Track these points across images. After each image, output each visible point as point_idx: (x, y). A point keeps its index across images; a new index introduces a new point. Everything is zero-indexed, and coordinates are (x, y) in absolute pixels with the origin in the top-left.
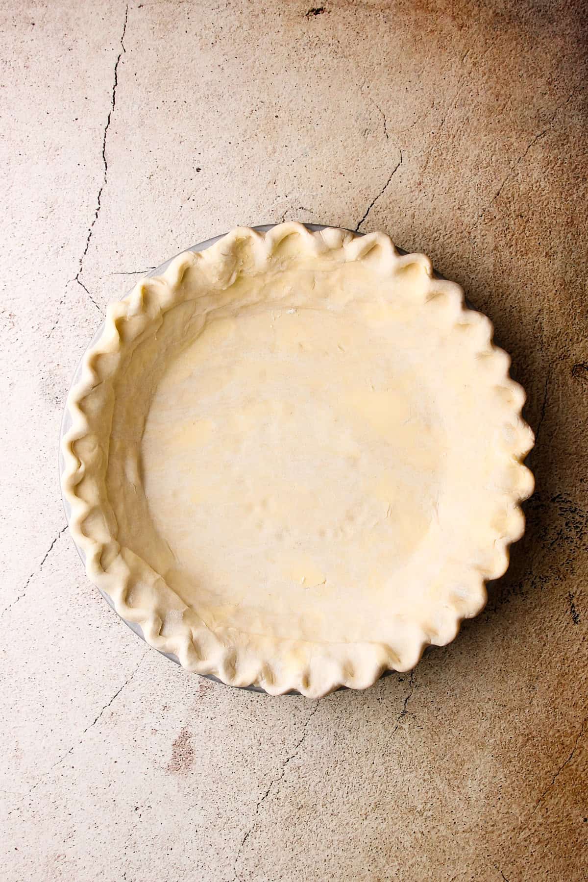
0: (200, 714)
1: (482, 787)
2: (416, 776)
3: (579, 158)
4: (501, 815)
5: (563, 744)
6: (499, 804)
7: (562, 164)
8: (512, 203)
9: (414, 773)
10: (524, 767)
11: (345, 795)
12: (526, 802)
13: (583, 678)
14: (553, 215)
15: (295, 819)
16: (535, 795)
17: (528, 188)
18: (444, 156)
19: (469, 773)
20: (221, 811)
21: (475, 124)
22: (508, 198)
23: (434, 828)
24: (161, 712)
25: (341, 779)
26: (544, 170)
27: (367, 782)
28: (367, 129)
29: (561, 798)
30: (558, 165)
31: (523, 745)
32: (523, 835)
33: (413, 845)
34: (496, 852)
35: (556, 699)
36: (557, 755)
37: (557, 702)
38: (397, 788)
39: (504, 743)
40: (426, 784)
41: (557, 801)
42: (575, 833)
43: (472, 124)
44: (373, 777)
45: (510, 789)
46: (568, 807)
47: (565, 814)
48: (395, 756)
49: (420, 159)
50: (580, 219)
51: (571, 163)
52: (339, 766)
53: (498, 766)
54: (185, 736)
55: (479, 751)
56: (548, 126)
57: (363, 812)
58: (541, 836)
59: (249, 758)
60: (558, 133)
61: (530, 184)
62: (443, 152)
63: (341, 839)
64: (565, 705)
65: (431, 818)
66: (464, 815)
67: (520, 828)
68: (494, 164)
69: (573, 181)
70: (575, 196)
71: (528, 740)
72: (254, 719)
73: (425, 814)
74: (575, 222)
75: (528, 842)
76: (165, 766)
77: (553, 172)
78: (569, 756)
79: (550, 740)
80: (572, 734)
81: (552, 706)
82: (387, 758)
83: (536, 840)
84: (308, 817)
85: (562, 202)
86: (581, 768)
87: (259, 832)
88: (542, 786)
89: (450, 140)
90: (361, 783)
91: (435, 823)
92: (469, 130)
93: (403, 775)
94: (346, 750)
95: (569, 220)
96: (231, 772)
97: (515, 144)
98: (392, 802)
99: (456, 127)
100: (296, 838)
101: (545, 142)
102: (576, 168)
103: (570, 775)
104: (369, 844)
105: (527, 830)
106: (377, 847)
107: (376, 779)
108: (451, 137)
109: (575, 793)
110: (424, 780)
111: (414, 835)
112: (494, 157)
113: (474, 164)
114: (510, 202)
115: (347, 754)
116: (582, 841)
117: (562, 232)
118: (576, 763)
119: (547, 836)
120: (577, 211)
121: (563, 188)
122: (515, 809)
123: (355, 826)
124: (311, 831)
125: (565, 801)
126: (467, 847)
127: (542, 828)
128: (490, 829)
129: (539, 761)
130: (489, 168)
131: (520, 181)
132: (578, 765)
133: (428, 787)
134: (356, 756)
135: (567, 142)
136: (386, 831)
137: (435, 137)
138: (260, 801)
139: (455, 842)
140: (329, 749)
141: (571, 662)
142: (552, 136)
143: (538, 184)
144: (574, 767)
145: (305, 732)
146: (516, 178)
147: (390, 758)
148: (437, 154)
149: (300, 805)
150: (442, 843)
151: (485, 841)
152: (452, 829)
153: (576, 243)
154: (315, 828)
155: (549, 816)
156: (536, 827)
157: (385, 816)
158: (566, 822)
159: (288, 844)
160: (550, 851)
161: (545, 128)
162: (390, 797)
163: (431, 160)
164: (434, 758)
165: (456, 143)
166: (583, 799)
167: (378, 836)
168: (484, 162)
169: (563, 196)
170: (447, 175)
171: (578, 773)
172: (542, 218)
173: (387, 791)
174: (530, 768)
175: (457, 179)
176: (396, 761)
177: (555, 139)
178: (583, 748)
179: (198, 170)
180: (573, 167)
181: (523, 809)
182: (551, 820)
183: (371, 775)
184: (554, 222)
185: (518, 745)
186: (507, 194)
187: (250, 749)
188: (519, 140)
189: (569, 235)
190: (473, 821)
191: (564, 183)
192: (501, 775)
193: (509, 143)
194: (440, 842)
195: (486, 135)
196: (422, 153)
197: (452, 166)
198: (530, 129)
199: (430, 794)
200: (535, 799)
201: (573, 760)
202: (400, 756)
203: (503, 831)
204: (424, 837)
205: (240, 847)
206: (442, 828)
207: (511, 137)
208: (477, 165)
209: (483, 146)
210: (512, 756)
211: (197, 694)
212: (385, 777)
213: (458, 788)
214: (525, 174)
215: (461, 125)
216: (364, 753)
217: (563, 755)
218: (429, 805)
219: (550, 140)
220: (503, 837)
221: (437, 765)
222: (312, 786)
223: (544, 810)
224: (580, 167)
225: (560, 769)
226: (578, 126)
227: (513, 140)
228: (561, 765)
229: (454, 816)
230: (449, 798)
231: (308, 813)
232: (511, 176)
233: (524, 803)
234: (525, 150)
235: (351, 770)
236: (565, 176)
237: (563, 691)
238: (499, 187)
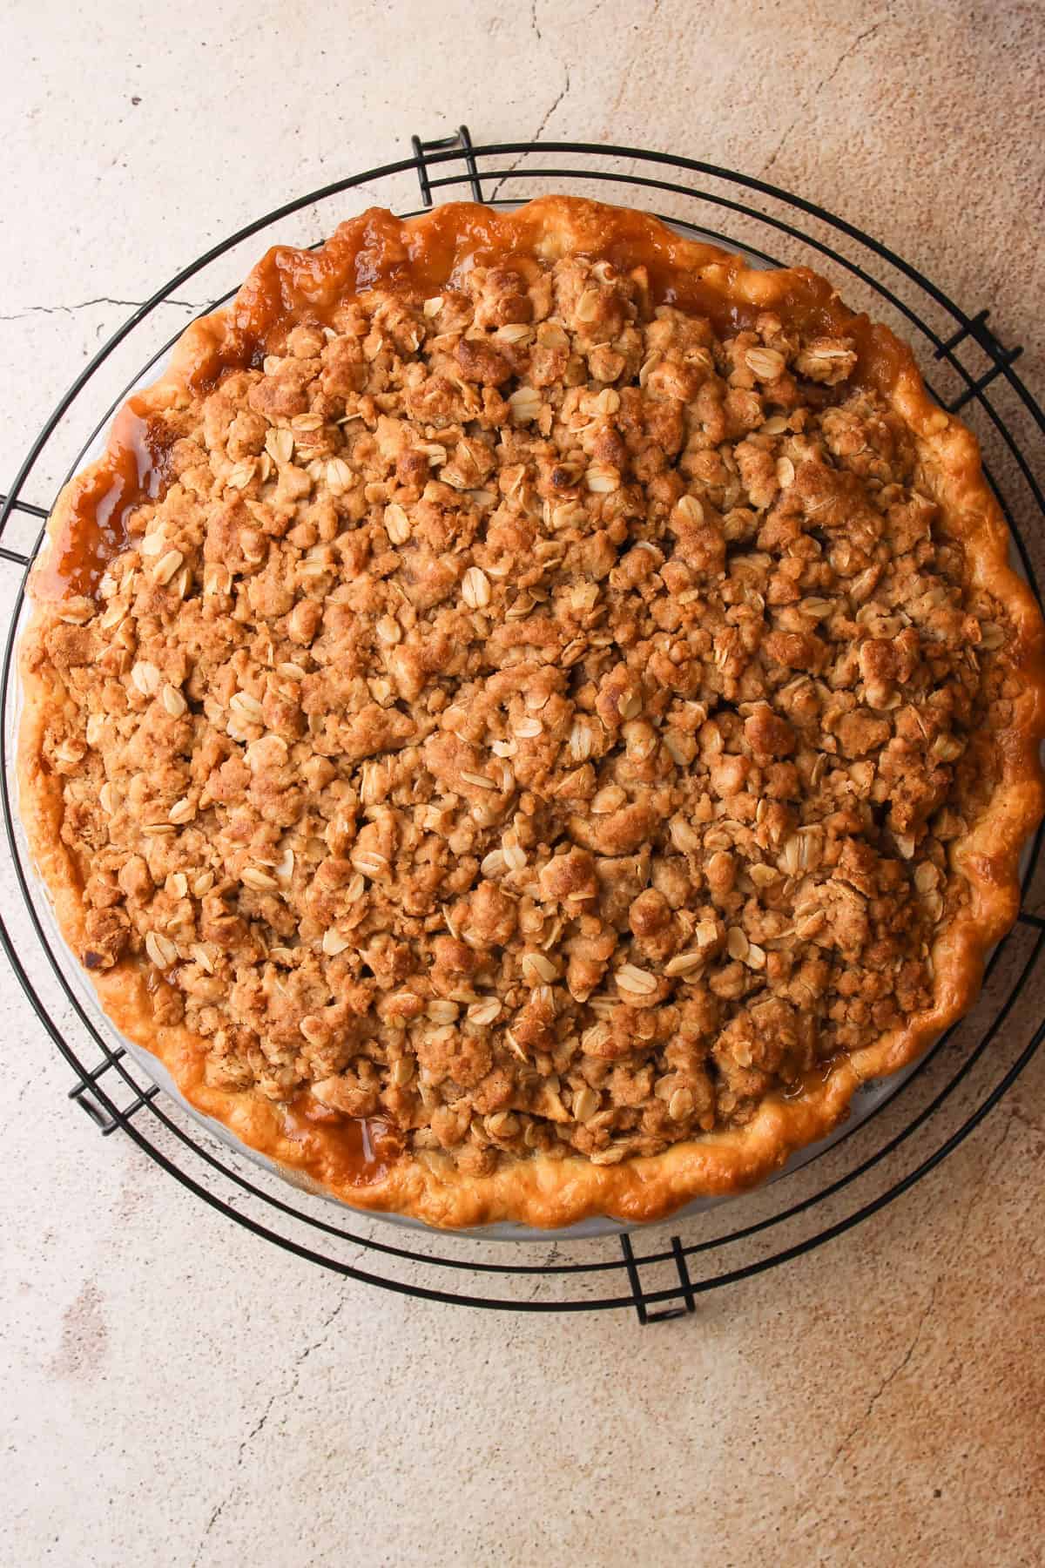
0: (122, 1252)
1: (717, 1417)
2: (577, 1393)
3: (949, 85)
4: (756, 1480)
5: (890, 1330)
6: (752, 1454)
7: (911, 96)
8: (802, 179)
9: (574, 1385)
10: (808, 1378)
11: (427, 1430)
12: (811, 1452)
13: (936, 1191)
14: (889, 206)
15: (320, 1479)
16: (832, 1438)
17: (836, 148)
18: (659, 76)
19: (690, 1386)
20: (163, 1458)
21: (726, 10)
22: (793, 169)
23: (613, 1503)
24: (41, 1247)
25: (418, 1395)
26: (872, 108)
27: (473, 1402)
28: (495, 19)
29: (886, 1445)
30: (903, 98)
31: (807, 1331)
32: (804, 1523)
33: (568, 1538)
34: (746, 1557)
35: (877, 1233)
36: (878, 1353)
37: (878, 1241)
38: (538, 1416)
39: (764, 1326)
40: (597, 1407)
41: (876, 1452)
42: (915, 1520)
43: (721, 11)
44: (486, 1392)
45: (777, 1424)
46: (901, 1465)
47: (895, 1481)
48: (534, 1348)
49: (608, 84)
50: (948, 216)
51: (930, 95)
52: (414, 1367)
53: (751, 1373)
54: (90, 1297)
55: (711, 1341)
56: (884, 14)
57: (464, 1467)
58: (841, 1525)
59: (223, 1348)
60: (904, 30)
61: (842, 139)
62: (659, 69)
63: (417, 1523)
64: (897, 1247)
65: (607, 1483)
66: (680, 1476)
67: (798, 1508)
68: (765, 96)
69: (933, 133)
70: (937, 167)
71: (816, 1319)
72: (235, 1265)
73: (596, 1472)
74: (937, 222)
75: (814, 1538)
76: (47, 1361)
77: (891, 114)
78: (904, 1357)
79: (864, 1320)
80: (910, 1309)
81: (870, 1248)
82: (517, 1352)
83: (832, 1534)
84: (346, 1474)
85: (909, 180)
86: (929, 1383)
87: (243, 1505)
88: (844, 1418)
89: (673, 45)
90: (460, 1404)
91: (614, 1494)
92: (712, 23)
93: (551, 1390)
94: (430, 1334)
95: (923, 218)
96: (185, 1376)
97: (811, 53)
98: (527, 1448)
99: (685, 17)
100: (321, 1520)
101: (876, 51)
102: (941, 105)
103: (905, 1396)
104: (475, 1536)
105: (813, 1513)
106: (493, 1543)
107: (493, 1395)
108: (676, 35)
109: (915, 1434)
110: (595, 1401)
111: (571, 1518)
112: (765, 80)
113: (723, 96)
114: (797, 177)
115: (430, 1343)
116: (929, 1539)
117: (907, 243)
118: (918, 1373)
119: (856, 1525)
120: (940, 198)
121: (913, 149)
122: (788, 1468)
123: (447, 1497)
124: (353, 1505)
125: (895, 1451)
126: (683, 1544)
127: (843, 1509)
128: (733, 1508)
129: (839, 1366)
130: (755, 104)
131: (819, 133)
132: (922, 1376)
133: (601, 1416)
134: (452, 1347)
135: (924, 50)
136: (514, 1506)
137: (640, 37)
138: (246, 1439)
139: (658, 1534)
140: (393, 1329)
141: (911, 1155)
142: (891, 37)
143: (858, 140)
144: (914, 1380)
145: (344, 1294)
146: (811, 127)
147: (522, 1353)
148: (643, 73)
149: (330, 1450)
150: (631, 1536)
151: (722, 1534)
152: (652, 1507)
153: (937, 266)
154: (361, 1500)
155: (859, 1484)
156: (831, 1507)
157: (510, 1475)
158: (895, 1497)
159: (305, 1532)
160: (861, 1558)
161: (877, 19)
162: (521, 1436)
163: (631, 85)
164: (616, 1355)
165: (685, 50)
166: (934, 1450)
167: (494, 1518)
168: (744, 92)
169: (912, 166)
170: (664, 120)
171: (924, 1393)
172: (865, 213)
173: (517, 1423)
174: (820, 1380)
175: (686, 127)
176: (535, 1362)
177: (897, 45)
178: (934, 1339)
179: (136, 101)
180: (935, 103)
181: (805, 1466)
182: (864, 1492)
183: (481, 1387)
184: (892, 222)
185: (796, 1331)
186: (791, 160)
187: (227, 1329)
188: (819, 44)
189: (924, 250)
190: (699, 1489)
191: (915, 138)
192: (756, 1393)
193: (798, 52)
194: (626, 1534)
195: (749, 34)
196: (612, 71)
197: (675, 99)
198: (845, 22)
199: (607, 1430)
200: (831, 1445)
201: (911, 1365)
202: (543, 1347)
203: (762, 1514)
204: (594, 1522)
205: (203, 1537)
206: (631, 1504)
207: (803, 38)
208: (730, 99)
209: (744, 56)
210: (782, 1352)
211: (116, 1211)
212: (512, 1394)
213: (666, 1418)
214: (831, 118)
215: (696, 11)
216: (467, 1341)
217: (891, 1353)
218: (604, 1454)
219: (886, 46)
220: (762, 1525)
221: (622, 1369)
222: (356, 1408)
223: (850, 1471)
224: (949, 103)
225: (884, 1382)
226: (948, 15)
227: (807, 44)
228: (886, 1375)
229: (656, 1479)
230: (648, 1440)
231: (347, 1465)
232: (801, 123)
233: (806, 1453)
234: (834, 66)
235: (441, 1377)
236: (917, 123)
237: (893, 1217)
238: (774, 145)
